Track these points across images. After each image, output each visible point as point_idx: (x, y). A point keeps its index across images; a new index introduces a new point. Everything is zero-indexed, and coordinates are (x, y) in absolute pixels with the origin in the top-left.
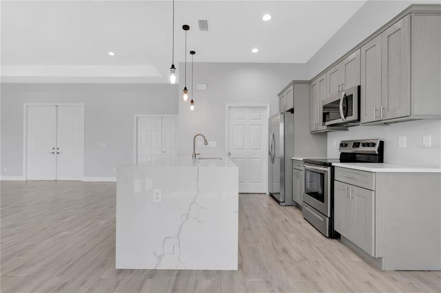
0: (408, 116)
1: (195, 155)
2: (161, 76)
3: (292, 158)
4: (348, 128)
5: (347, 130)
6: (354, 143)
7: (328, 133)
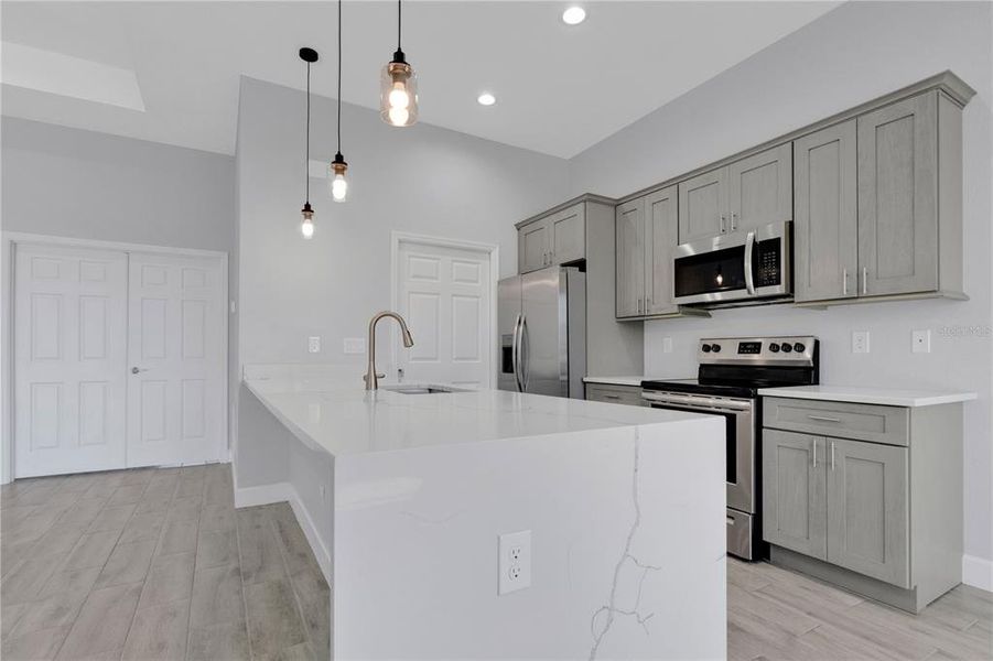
0: (935, 291)
1: (376, 378)
2: (143, 110)
3: (585, 380)
4: (710, 312)
5: (710, 316)
6: (741, 344)
7: (646, 322)
